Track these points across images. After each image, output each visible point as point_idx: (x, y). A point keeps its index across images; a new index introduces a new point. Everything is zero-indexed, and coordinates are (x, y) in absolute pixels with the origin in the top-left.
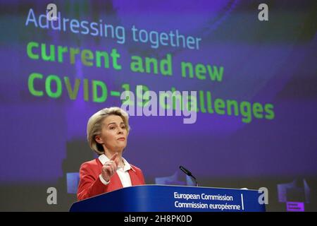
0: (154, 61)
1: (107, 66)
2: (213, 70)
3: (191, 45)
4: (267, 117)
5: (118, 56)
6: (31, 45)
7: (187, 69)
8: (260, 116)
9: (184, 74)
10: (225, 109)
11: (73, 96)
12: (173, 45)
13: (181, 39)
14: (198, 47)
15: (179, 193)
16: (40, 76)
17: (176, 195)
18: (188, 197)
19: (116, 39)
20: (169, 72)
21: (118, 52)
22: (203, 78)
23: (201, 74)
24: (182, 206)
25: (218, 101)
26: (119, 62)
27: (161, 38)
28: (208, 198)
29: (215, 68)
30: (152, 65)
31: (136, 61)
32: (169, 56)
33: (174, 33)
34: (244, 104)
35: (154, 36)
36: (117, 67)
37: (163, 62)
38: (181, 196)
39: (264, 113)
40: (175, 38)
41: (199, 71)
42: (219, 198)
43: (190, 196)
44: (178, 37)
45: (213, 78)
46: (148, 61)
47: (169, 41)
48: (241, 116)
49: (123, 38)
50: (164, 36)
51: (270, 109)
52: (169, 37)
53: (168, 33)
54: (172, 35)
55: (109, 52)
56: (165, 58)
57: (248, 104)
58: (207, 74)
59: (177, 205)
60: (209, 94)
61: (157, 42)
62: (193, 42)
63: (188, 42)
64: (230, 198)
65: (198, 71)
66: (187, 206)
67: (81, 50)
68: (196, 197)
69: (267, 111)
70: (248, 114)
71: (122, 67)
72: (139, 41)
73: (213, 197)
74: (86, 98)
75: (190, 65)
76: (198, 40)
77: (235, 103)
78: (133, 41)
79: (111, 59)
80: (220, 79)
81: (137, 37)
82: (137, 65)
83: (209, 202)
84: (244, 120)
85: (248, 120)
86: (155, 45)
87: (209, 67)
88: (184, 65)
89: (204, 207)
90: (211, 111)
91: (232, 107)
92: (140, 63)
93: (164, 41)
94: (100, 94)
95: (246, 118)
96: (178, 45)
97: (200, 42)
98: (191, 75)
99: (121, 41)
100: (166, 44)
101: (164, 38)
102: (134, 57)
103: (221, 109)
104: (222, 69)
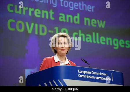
0: (71, 16)
1: (47, 17)
2: (100, 22)
3: (89, 9)
4: (127, 47)
5: (53, 13)
7: (87, 21)
8: (123, 46)
9: (85, 24)
10: (106, 42)
11: (30, 31)
12: (80, 9)
13: (84, 6)
14: (93, 11)
15: (81, 70)
16: (13, 21)
17: (79, 71)
18: (85, 72)
19: (52, 5)
20: (78, 22)
21: (53, 11)
22: (95, 26)
23: (94, 24)
24: (82, 77)
25: (102, 38)
26: (53, 16)
27: (75, 5)
28: (95, 74)
29: (101, 21)
30: (69, 18)
31: (62, 16)
32: (78, 15)
33: (81, 3)
34: (115, 40)
35: (71, 4)
36: (52, 18)
37: (75, 17)
38: (82, 72)
39: (125, 45)
40: (81, 6)
42: (101, 74)
43: (86, 72)
44: (83, 5)
45: (100, 26)
46: (68, 16)
47: (78, 7)
48: (113, 46)
49: (56, 4)
50: (76, 4)
51: (128, 43)
52: (79, 5)
53: (78, 3)
54: (80, 4)
55: (49, 11)
57: (117, 40)
58: (97, 24)
59: (80, 76)
60: (97, 34)
61: (73, 7)
62: (91, 8)
63: (88, 8)
64: (106, 74)
65: (92, 23)
66: (84, 77)
67: (35, 9)
68: (89, 73)
69: (126, 43)
70: (117, 45)
71: (55, 18)
72: (64, 6)
73: (98, 74)
74: (36, 33)
75: (88, 19)
76: (93, 7)
77: (110, 39)
78: (61, 6)
79: (49, 15)
80: (103, 27)
81: (63, 4)
82: (62, 18)
83: (95, 76)
84: (115, 48)
85: (117, 48)
86: (72, 8)
87: (98, 21)
88: (85, 19)
89: (93, 78)
90: (98, 42)
91: (109, 41)
92: (64, 17)
93: (76, 7)
94: (43, 31)
95: (116, 46)
96: (83, 9)
97: (94, 8)
98: (89, 24)
99: (55, 5)
100: (77, 8)
101: (76, 6)
102: (61, 14)
103: (103, 42)
104: (104, 22)
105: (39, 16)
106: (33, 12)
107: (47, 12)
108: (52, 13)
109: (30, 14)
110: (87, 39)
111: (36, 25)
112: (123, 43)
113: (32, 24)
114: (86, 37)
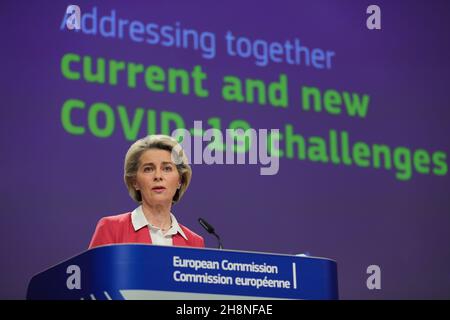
0: (260, 85)
1: (185, 90)
2: (352, 99)
3: (319, 62)
4: (437, 171)
5: (203, 76)
6: (68, 59)
7: (312, 98)
8: (425, 170)
9: (306, 105)
10: (371, 159)
12: (290, 61)
13: (303, 54)
14: (329, 65)
16: (80, 104)
19: (200, 51)
20: (283, 102)
21: (203, 70)
22: (337, 111)
23: (334, 106)
25: (358, 146)
26: (205, 84)
27: (272, 51)
29: (356, 97)
30: (256, 90)
31: (232, 84)
32: (283, 78)
33: (293, 43)
34: (399, 151)
35: (260, 48)
36: (201, 92)
37: (273, 87)
39: (432, 165)
40: (293, 52)
41: (331, 101)
44: (298, 49)
45: (351, 111)
46: (250, 84)
47: (283, 56)
48: (394, 169)
49: (213, 50)
50: (276, 48)
51: (441, 159)
52: (284, 49)
53: (283, 44)
54: (288, 46)
55: (190, 70)
56: (277, 80)
57: (406, 152)
58: (343, 106)
60: (345, 136)
61: (265, 57)
62: (322, 58)
63: (314, 58)
65: (328, 101)
67: (146, 68)
69: (436, 161)
70: (407, 166)
71: (210, 92)
72: (237, 54)
75: (315, 92)
76: (330, 54)
77: (385, 150)
78: (228, 55)
79: (192, 82)
80: (363, 112)
81: (234, 48)
82: (233, 90)
84: (400, 176)
85: (406, 176)
86: (262, 61)
87: (346, 96)
88: (306, 92)
90: (347, 160)
91: (382, 156)
92: (237, 87)
93: (276, 56)
95: (403, 172)
96: (298, 60)
97: (332, 58)
98: (318, 107)
99: (209, 53)
100: (279, 60)
101: (276, 52)
102: (228, 79)
103: (363, 158)
104: (366, 99)
105: (159, 88)
106: (140, 77)
107: (183, 74)
108: (199, 74)
109: (132, 82)
110: (312, 150)
111: (152, 115)
112: (427, 160)
113: (139, 113)
114: (308, 145)
